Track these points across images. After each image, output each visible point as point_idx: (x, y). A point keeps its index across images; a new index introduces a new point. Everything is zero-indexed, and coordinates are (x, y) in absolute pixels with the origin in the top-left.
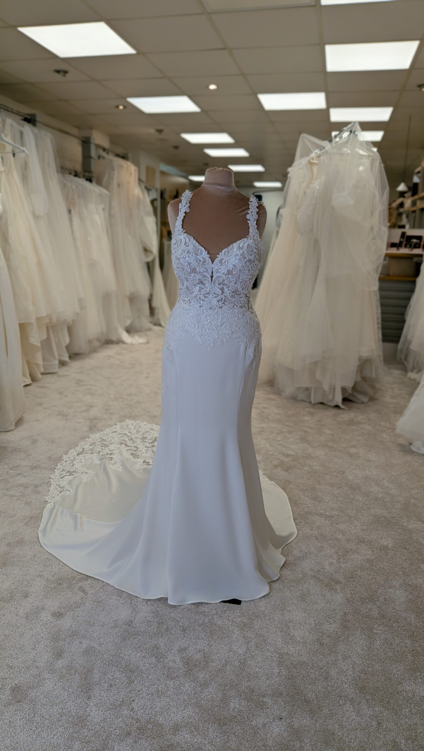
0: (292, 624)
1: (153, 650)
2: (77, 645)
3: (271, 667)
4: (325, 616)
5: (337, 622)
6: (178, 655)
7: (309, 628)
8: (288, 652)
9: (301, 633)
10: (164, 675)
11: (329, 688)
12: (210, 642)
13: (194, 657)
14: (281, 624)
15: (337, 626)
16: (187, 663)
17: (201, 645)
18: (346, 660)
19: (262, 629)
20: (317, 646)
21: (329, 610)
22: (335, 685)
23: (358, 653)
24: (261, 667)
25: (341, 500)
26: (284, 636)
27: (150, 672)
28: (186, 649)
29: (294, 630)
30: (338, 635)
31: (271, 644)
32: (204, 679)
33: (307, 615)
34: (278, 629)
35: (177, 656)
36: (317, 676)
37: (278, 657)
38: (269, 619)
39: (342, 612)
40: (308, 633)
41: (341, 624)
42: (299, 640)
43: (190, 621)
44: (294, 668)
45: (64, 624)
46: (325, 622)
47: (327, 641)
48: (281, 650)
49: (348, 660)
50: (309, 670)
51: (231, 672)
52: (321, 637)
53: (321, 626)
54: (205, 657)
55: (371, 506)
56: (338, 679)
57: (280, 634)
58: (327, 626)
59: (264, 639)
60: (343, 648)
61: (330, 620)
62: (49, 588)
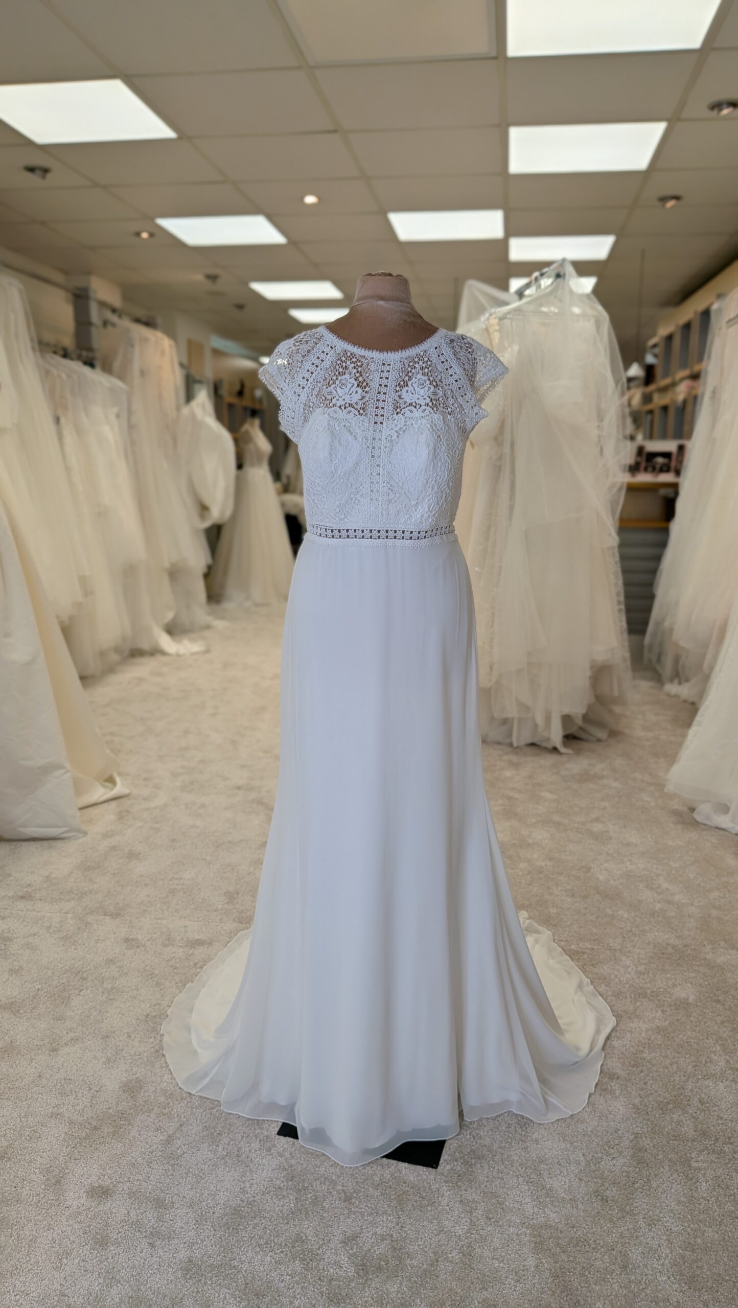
0: (545, 1167)
1: (293, 1247)
2: (145, 1251)
3: (520, 1256)
4: (601, 1143)
5: (625, 1153)
6: (344, 1250)
7: (577, 1170)
8: (548, 1223)
9: (565, 1182)
10: (322, 1295)
11: (633, 1286)
12: (399, 1218)
13: (375, 1251)
14: (526, 1169)
15: (626, 1161)
16: (363, 1265)
17: (383, 1227)
18: (653, 1226)
19: (492, 1181)
20: (597, 1204)
21: (607, 1132)
22: (642, 1279)
23: (672, 1210)
24: (501, 1259)
25: (592, 921)
26: (534, 1192)
27: (294, 1292)
28: (357, 1237)
29: (551, 1178)
30: (631, 1179)
31: (514, 1210)
32: (400, 1295)
33: (569, 1145)
34: (522, 1179)
35: (342, 1253)
36: (608, 1264)
37: (530, 1234)
38: (502, 1160)
39: (630, 1133)
40: (577, 1180)
41: (632, 1157)
42: (562, 1195)
43: (356, 1180)
44: (564, 1252)
45: (114, 1211)
46: (604, 1157)
47: (612, 1192)
48: (533, 1219)
49: (657, 1226)
50: (590, 1254)
51: (448, 1274)
52: (601, 1186)
53: (597, 1166)
54: (394, 1249)
55: (646, 928)
56: (646, 1267)
57: (527, 1188)
58: (609, 1164)
59: (498, 1201)
60: (643, 1202)
61: (612, 1151)
62: (75, 1138)
